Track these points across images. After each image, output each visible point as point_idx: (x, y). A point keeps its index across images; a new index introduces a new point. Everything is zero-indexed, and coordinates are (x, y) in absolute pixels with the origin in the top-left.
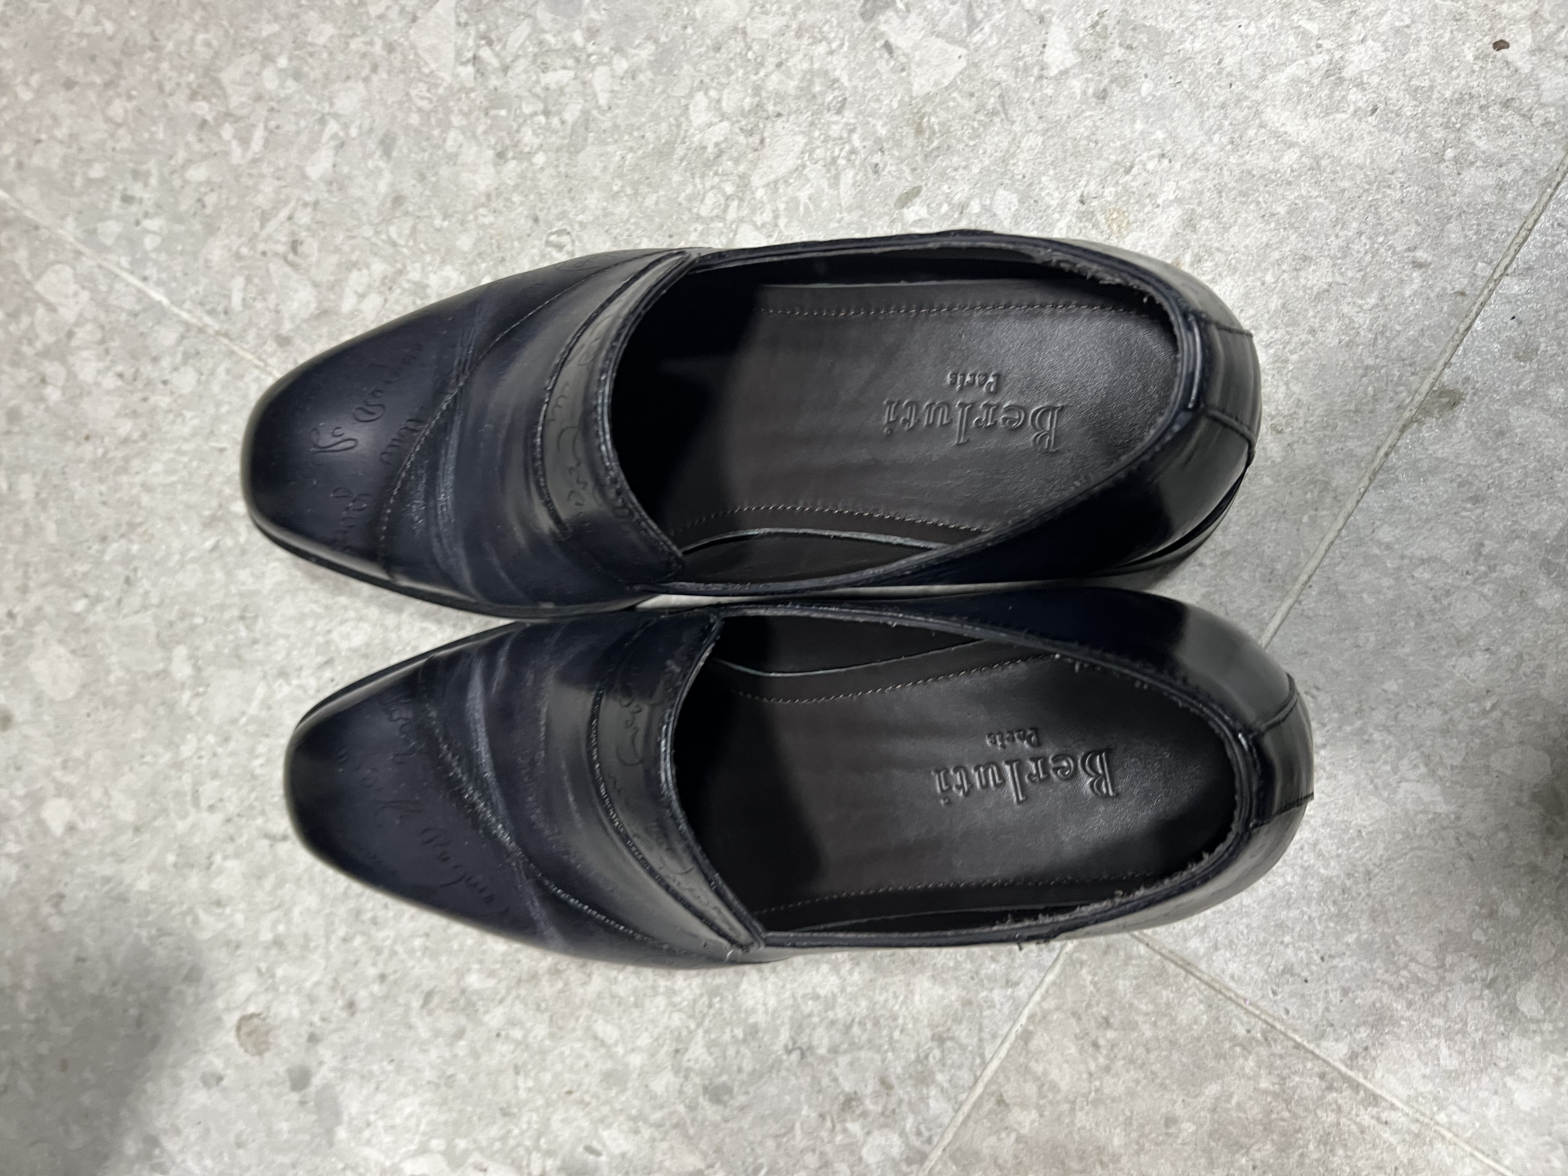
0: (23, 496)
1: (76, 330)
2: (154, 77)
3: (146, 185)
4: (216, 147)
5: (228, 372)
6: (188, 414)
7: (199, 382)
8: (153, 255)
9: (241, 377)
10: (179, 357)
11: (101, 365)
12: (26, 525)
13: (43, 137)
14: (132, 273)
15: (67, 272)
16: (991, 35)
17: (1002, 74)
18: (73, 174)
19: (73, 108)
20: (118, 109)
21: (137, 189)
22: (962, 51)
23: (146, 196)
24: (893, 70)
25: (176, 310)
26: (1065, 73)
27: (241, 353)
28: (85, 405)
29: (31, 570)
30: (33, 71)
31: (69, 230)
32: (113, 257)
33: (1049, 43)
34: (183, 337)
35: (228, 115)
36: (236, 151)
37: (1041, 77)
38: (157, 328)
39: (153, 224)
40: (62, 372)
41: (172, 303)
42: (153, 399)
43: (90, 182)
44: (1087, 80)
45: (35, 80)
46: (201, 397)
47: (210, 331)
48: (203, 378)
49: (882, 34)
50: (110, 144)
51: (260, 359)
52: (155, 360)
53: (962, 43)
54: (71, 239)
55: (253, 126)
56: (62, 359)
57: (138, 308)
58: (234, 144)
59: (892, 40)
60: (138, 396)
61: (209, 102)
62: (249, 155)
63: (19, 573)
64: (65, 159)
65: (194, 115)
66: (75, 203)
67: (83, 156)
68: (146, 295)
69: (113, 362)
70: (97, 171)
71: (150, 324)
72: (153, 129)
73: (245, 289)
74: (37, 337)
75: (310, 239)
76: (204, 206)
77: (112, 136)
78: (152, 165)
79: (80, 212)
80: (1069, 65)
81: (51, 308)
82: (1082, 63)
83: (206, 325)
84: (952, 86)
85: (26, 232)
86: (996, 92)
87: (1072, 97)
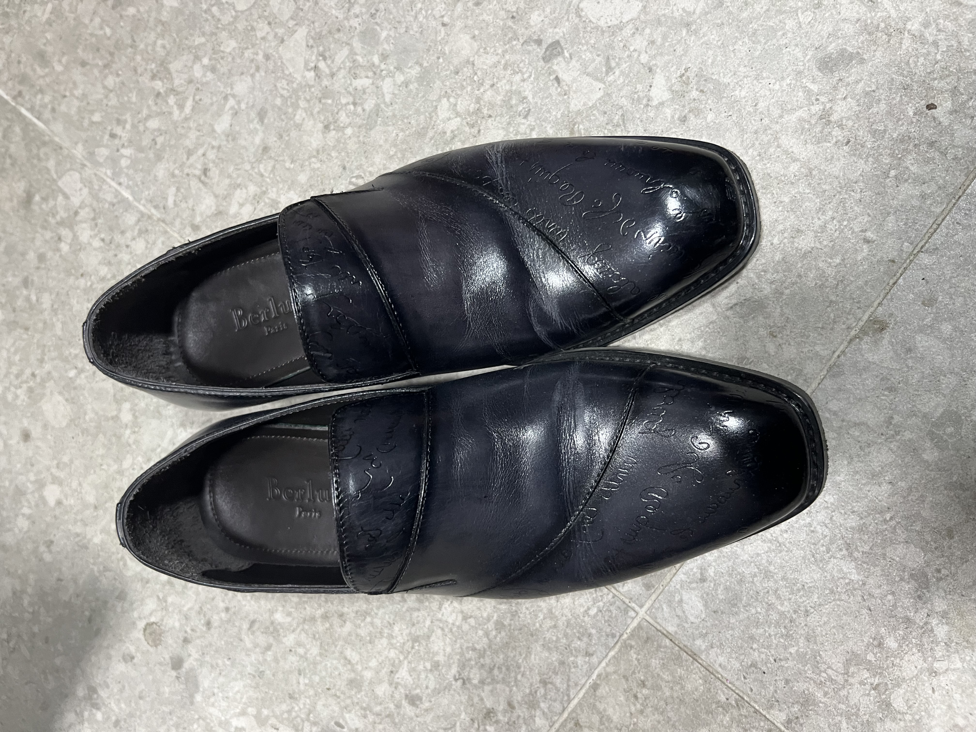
0: (44, 306)
1: (80, 210)
2: (132, 64)
3: (124, 128)
4: (164, 109)
5: (163, 243)
7: (146, 247)
8: (125, 170)
10: (136, 232)
11: (92, 233)
12: (45, 323)
13: (68, 94)
14: (113, 180)
15: (77, 176)
16: (619, 77)
17: (624, 102)
18: (83, 118)
19: (86, 79)
20: (111, 81)
21: (118, 131)
22: (602, 86)
23: (123, 135)
24: (559, 94)
25: (136, 204)
26: (662, 104)
27: (173, 233)
28: (82, 255)
29: (46, 350)
30: (64, 54)
31: (79, 151)
32: (104, 170)
33: (654, 85)
34: (139, 220)
35: (172, 91)
36: (176, 112)
37: (647, 105)
38: (125, 213)
39: (126, 152)
40: (70, 235)
41: (135, 199)
42: (120, 256)
43: (92, 123)
44: (675, 109)
45: (64, 60)
47: (155, 218)
48: (149, 246)
49: (554, 71)
50: (105, 101)
51: (181, 237)
52: (123, 233)
53: (601, 80)
54: (80, 156)
55: (187, 98)
56: (71, 227)
57: (115, 201)
58: (175, 107)
59: (560, 76)
60: (111, 253)
61: (163, 82)
62: (183, 115)
63: (39, 351)
64: (79, 107)
65: (153, 88)
66: (84, 135)
67: (90, 108)
68: (120, 193)
69: (99, 232)
70: (96, 118)
71: (121, 211)
72: (130, 95)
73: (176, 195)
74: (57, 213)
75: (214, 169)
76: (156, 144)
77: (106, 97)
78: (128, 116)
79: (86, 141)
80: (665, 99)
81: (66, 196)
82: (673, 99)
83: (153, 214)
84: (594, 107)
85: (55, 150)
86: (620, 113)
87: (665, 119)
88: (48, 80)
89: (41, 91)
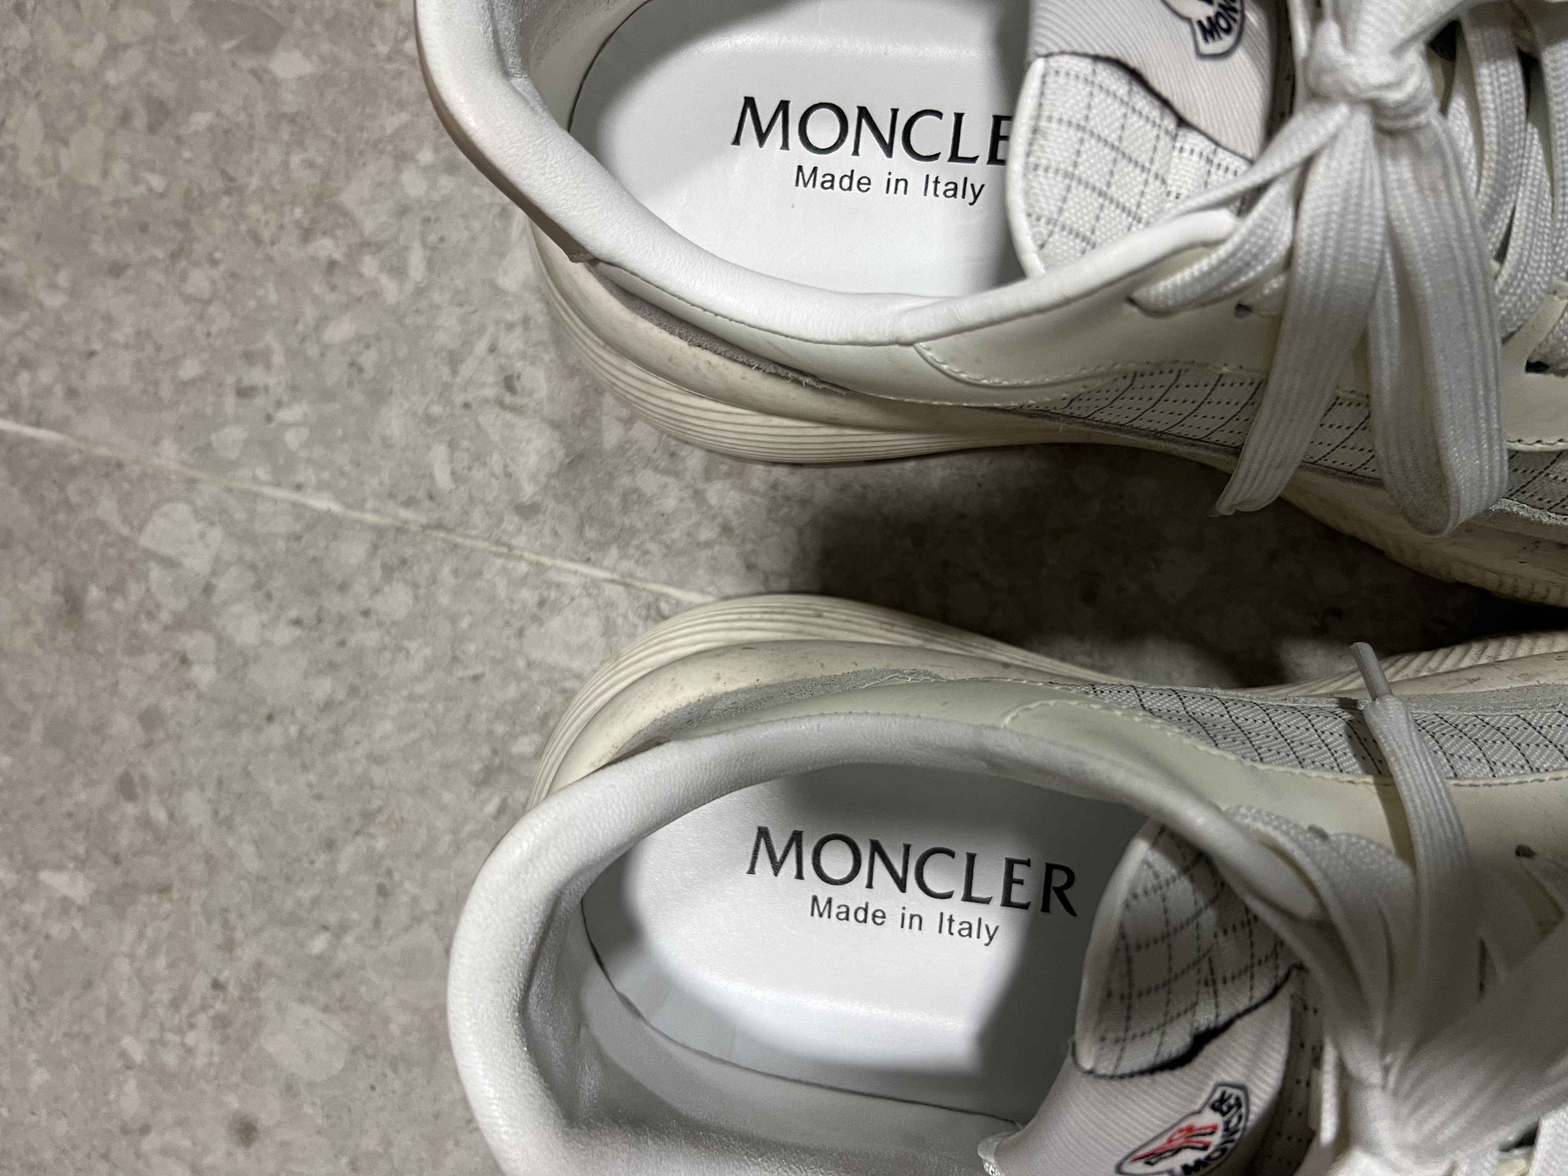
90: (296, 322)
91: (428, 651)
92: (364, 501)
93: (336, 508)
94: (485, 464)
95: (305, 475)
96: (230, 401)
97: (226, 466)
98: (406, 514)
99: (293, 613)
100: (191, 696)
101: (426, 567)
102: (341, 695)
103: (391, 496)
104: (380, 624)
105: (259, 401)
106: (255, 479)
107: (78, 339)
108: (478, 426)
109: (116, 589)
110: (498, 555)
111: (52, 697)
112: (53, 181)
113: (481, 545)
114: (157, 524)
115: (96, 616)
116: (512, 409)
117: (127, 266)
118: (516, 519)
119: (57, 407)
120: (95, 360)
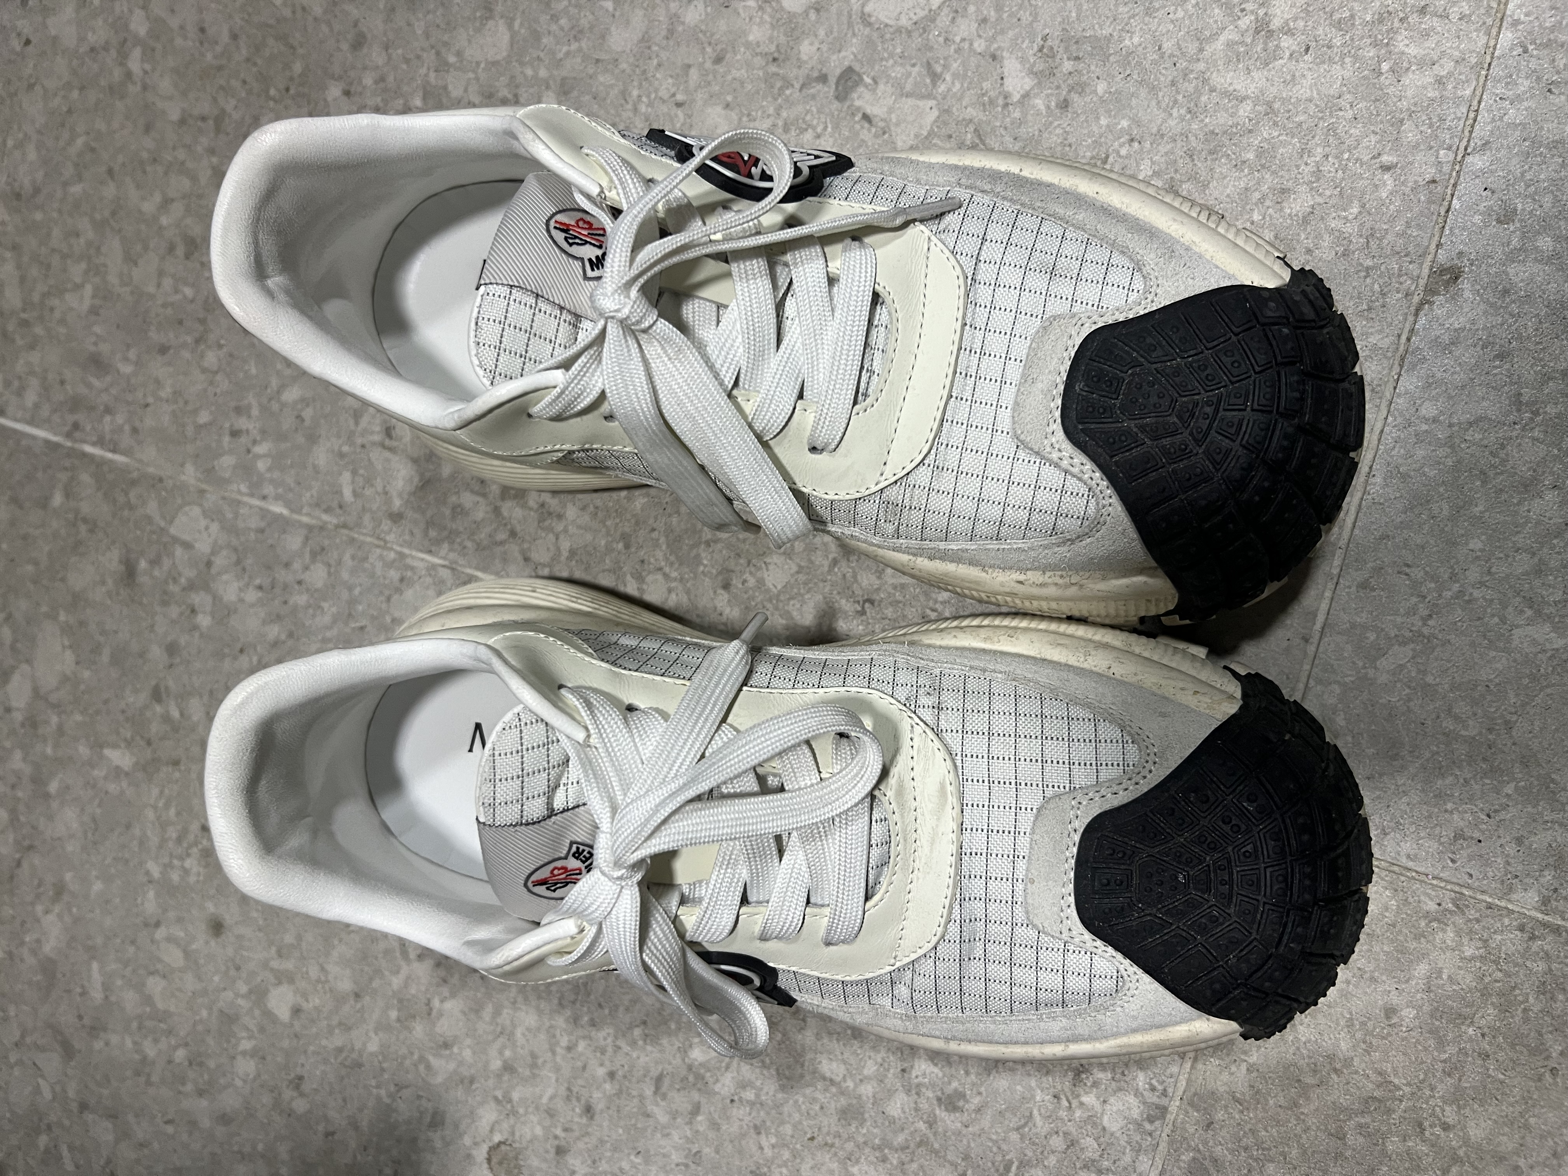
1: (213, 558)
3: (249, 417)
5: (353, 557)
6: (325, 605)
7: (329, 574)
8: (268, 475)
9: (365, 559)
10: (307, 556)
11: (241, 584)
13: (150, 400)
14: (252, 495)
15: (196, 511)
16: (953, 83)
17: (971, 112)
18: (184, 425)
19: (171, 369)
20: (211, 359)
21: (242, 423)
22: (932, 103)
23: (251, 427)
24: (876, 136)
25: (296, 517)
26: (1026, 96)
27: (362, 538)
28: (234, 622)
30: (128, 346)
31: (190, 474)
32: (234, 487)
33: (1006, 74)
34: (307, 538)
37: (1006, 105)
38: (283, 536)
39: (261, 449)
40: (209, 599)
41: (292, 511)
42: (292, 600)
43: (199, 428)
44: (1048, 96)
45: (132, 354)
46: (333, 587)
47: (330, 527)
48: (332, 570)
49: (858, 109)
50: (211, 390)
51: (378, 538)
52: (287, 565)
53: (929, 96)
54: (192, 481)
56: (207, 588)
57: (263, 524)
59: (868, 111)
60: (279, 601)
64: (173, 413)
66: (191, 449)
67: (190, 408)
68: (268, 511)
69: (251, 578)
70: (204, 417)
71: (276, 535)
72: (246, 368)
73: (353, 482)
74: (180, 574)
76: (303, 420)
77: (211, 383)
78: (251, 398)
79: (197, 456)
80: (1028, 88)
81: (188, 546)
82: (1039, 83)
83: (326, 523)
84: (931, 133)
85: (153, 486)
86: (971, 128)
87: (1038, 113)
88: (114, 391)
89: (108, 410)
90: (266, 387)
91: (334, 609)
92: (302, 508)
93: (285, 512)
94: (372, 485)
95: (268, 490)
96: (227, 439)
97: (221, 482)
98: (325, 517)
99: (258, 582)
100: (197, 635)
101: (335, 555)
102: (283, 637)
103: (317, 505)
104: (308, 590)
105: (243, 440)
106: (239, 492)
107: (139, 394)
108: (369, 460)
109: (155, 562)
110: (378, 546)
111: (116, 632)
112: (128, 289)
113: (369, 539)
114: (181, 519)
115: (143, 579)
116: (391, 449)
117: (169, 348)
118: (389, 522)
119: (126, 440)
120: (149, 409)
